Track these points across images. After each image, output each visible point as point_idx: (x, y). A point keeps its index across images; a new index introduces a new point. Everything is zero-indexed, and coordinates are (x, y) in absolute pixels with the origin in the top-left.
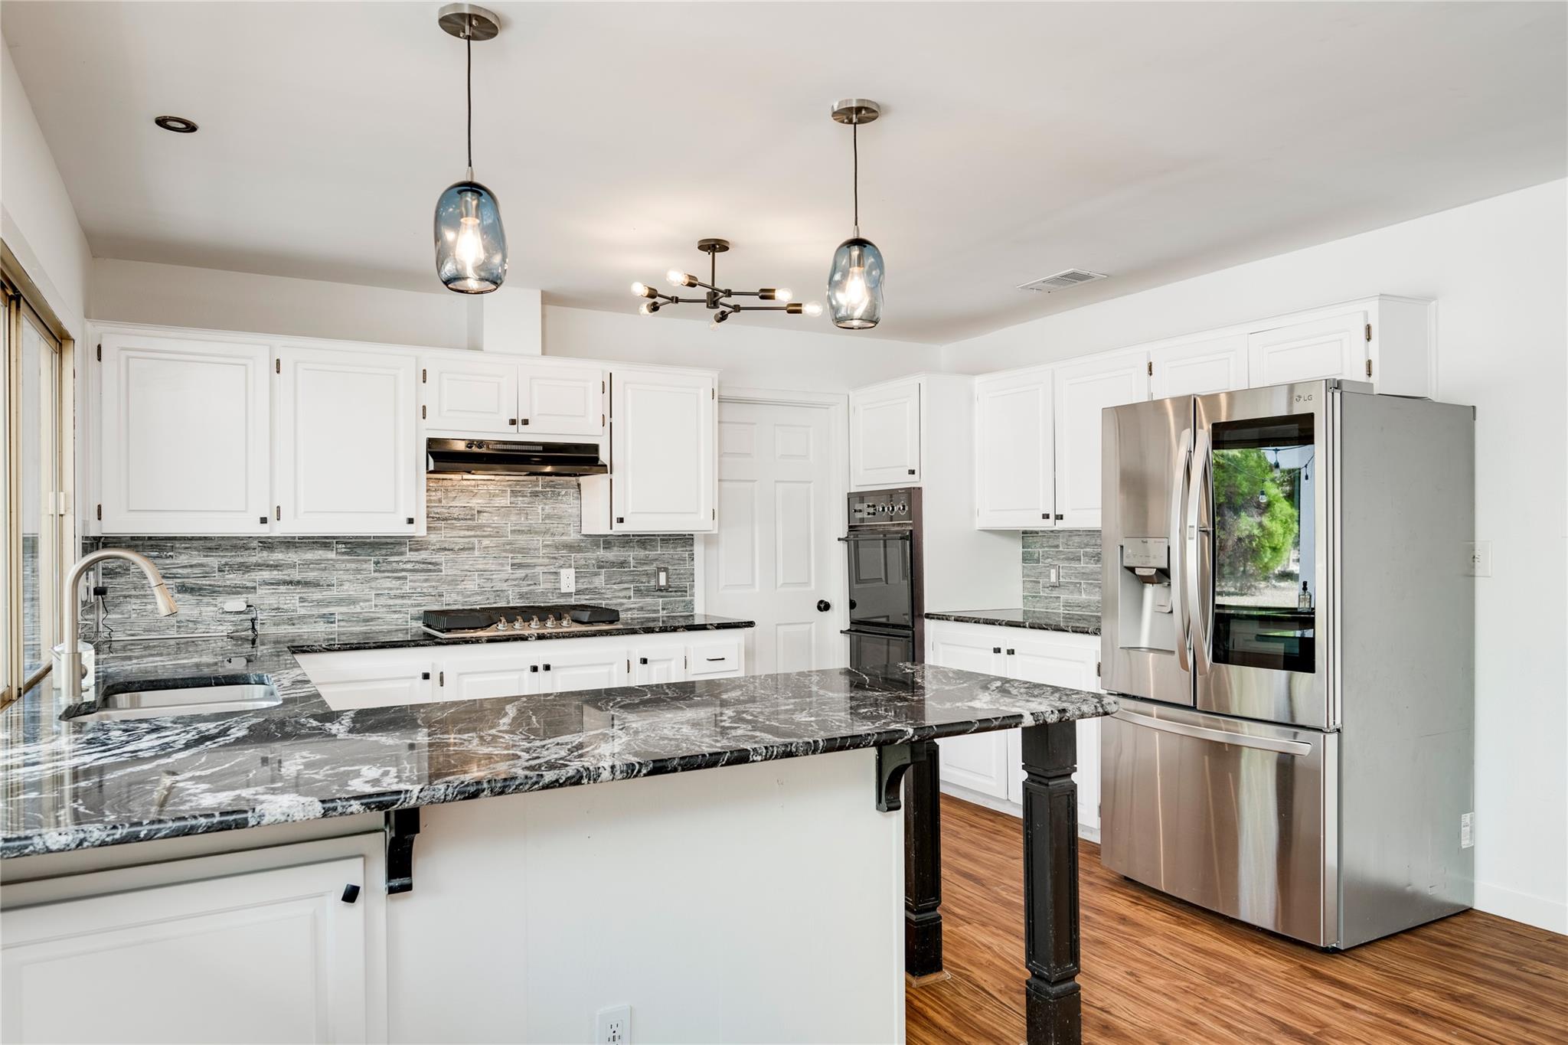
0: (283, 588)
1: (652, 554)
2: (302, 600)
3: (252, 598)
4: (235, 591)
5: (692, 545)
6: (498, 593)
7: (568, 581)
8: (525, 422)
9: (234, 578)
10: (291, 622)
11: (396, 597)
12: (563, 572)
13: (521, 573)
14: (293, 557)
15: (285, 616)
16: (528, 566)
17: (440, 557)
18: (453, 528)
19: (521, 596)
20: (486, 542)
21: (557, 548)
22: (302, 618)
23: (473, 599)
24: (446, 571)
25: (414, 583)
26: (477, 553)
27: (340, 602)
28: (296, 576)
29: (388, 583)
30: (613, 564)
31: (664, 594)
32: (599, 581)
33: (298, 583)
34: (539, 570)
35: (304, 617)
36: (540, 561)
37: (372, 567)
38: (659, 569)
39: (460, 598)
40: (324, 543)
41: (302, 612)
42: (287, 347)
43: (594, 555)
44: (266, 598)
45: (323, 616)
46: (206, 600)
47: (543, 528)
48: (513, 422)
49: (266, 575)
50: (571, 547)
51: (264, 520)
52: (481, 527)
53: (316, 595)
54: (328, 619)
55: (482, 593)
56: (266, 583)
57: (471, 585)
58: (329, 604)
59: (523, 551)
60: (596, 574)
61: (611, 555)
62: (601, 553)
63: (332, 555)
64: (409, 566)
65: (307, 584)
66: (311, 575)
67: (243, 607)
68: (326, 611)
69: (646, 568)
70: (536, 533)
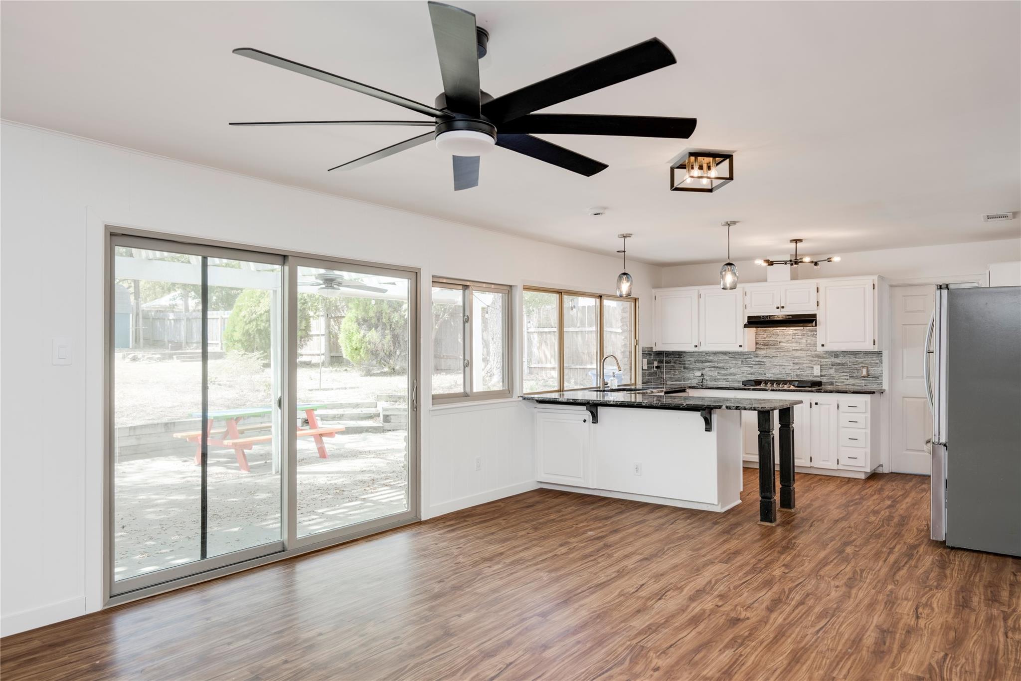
0: (713, 369)
1: (860, 360)
2: (718, 373)
3: (704, 372)
4: (699, 369)
5: (881, 356)
6: (788, 374)
7: (817, 371)
8: (783, 307)
9: (699, 365)
10: (715, 380)
11: (749, 374)
12: (815, 366)
13: (797, 367)
14: (715, 358)
15: (714, 378)
16: (800, 364)
17: (765, 360)
18: (770, 348)
19: (797, 376)
20: (782, 354)
21: (813, 357)
22: (718, 379)
23: (777, 376)
24: (768, 365)
25: (756, 369)
26: (778, 358)
27: (731, 375)
28: (716, 365)
29: (746, 369)
30: (839, 364)
31: (866, 378)
32: (832, 371)
33: (717, 367)
34: (804, 365)
35: (719, 379)
36: (805, 362)
37: (740, 362)
38: (863, 367)
39: (772, 375)
40: (725, 353)
41: (719, 377)
42: (703, 289)
43: (830, 360)
44: (708, 372)
45: (725, 379)
46: (691, 372)
47: (806, 348)
48: (778, 308)
49: (708, 364)
50: (819, 357)
51: (696, 346)
52: (780, 348)
53: (723, 372)
54: (727, 380)
55: (781, 374)
56: (707, 367)
57: (775, 371)
58: (726, 375)
59: (797, 357)
60: (831, 368)
61: (838, 361)
62: (833, 359)
63: (727, 358)
64: (754, 363)
65: (720, 368)
66: (721, 365)
67: (700, 375)
68: (726, 377)
69: (856, 366)
70: (803, 350)
